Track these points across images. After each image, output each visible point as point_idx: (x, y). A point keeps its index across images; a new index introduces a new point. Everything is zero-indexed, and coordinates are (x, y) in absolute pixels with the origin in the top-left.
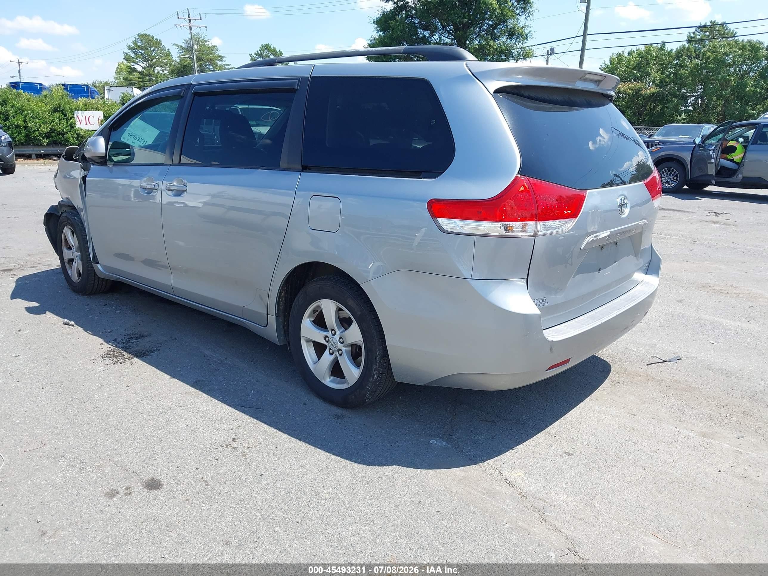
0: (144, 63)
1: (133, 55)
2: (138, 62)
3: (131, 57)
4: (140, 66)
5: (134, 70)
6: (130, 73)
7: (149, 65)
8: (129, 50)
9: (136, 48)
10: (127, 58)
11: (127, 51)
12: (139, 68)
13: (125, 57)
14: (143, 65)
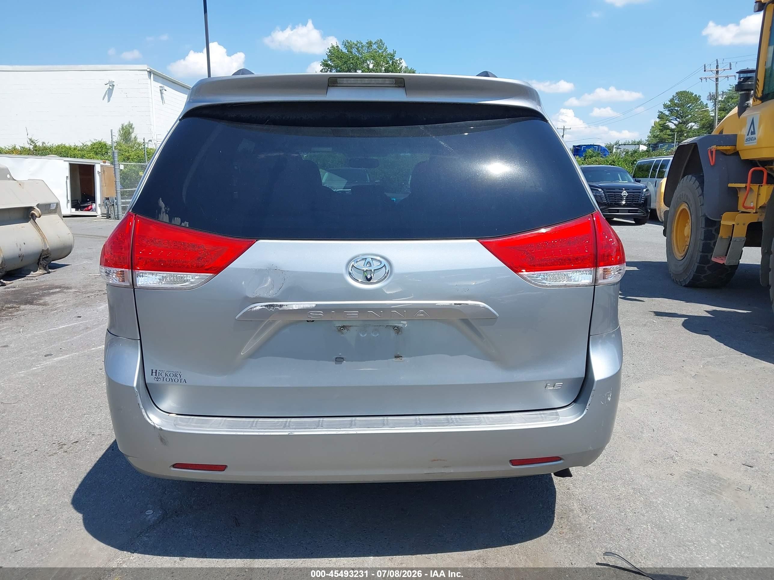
0: (678, 120)
1: (667, 113)
2: (672, 119)
3: (666, 115)
4: (673, 123)
5: (667, 128)
6: (661, 131)
7: (682, 121)
8: (664, 109)
9: (672, 106)
10: (661, 116)
11: (662, 109)
12: (672, 126)
13: (659, 116)
14: (676, 122)
